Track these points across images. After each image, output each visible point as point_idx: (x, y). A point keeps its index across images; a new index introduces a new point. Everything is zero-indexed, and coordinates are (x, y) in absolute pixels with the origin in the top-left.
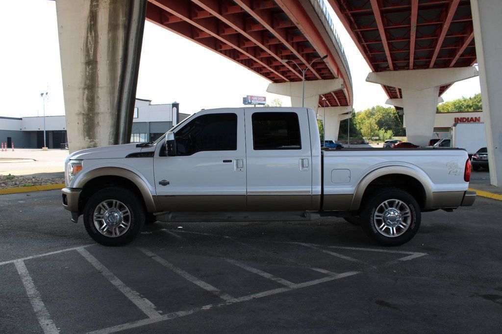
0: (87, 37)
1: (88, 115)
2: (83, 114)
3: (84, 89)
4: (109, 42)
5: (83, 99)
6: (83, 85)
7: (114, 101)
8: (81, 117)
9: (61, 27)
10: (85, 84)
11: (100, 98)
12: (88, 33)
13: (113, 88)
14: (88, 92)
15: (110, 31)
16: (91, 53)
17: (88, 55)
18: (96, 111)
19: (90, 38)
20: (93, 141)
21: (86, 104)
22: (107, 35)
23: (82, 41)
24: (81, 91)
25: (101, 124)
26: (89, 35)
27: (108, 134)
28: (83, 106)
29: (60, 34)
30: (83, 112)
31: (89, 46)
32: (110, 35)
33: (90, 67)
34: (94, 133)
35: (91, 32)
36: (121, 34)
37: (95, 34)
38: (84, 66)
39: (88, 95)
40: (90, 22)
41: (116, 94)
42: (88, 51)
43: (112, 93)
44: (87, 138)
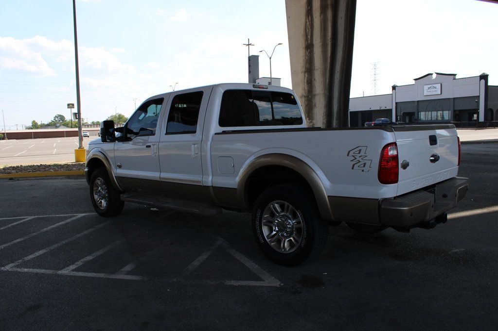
0: (306, 22)
1: (308, 97)
2: (305, 96)
3: (305, 72)
4: (321, 24)
5: (304, 82)
6: (304, 69)
7: (326, 82)
8: (303, 99)
9: (288, 17)
10: (306, 68)
11: (316, 79)
12: (306, 20)
13: (325, 68)
14: (308, 75)
15: (321, 13)
16: (309, 37)
17: (307, 40)
18: (314, 93)
19: (308, 23)
20: (312, 122)
21: (306, 86)
22: (319, 18)
23: (302, 27)
24: (303, 74)
25: (317, 105)
26: (307, 20)
27: (323, 115)
28: (305, 89)
29: (288, 23)
30: (304, 95)
31: (308, 30)
32: (322, 17)
33: (309, 50)
34: (312, 114)
35: (308, 17)
36: (330, 14)
37: (311, 18)
38: (304, 50)
39: (307, 78)
40: (308, 7)
41: (328, 75)
42: (306, 36)
43: (324, 74)
44: (307, 119)
